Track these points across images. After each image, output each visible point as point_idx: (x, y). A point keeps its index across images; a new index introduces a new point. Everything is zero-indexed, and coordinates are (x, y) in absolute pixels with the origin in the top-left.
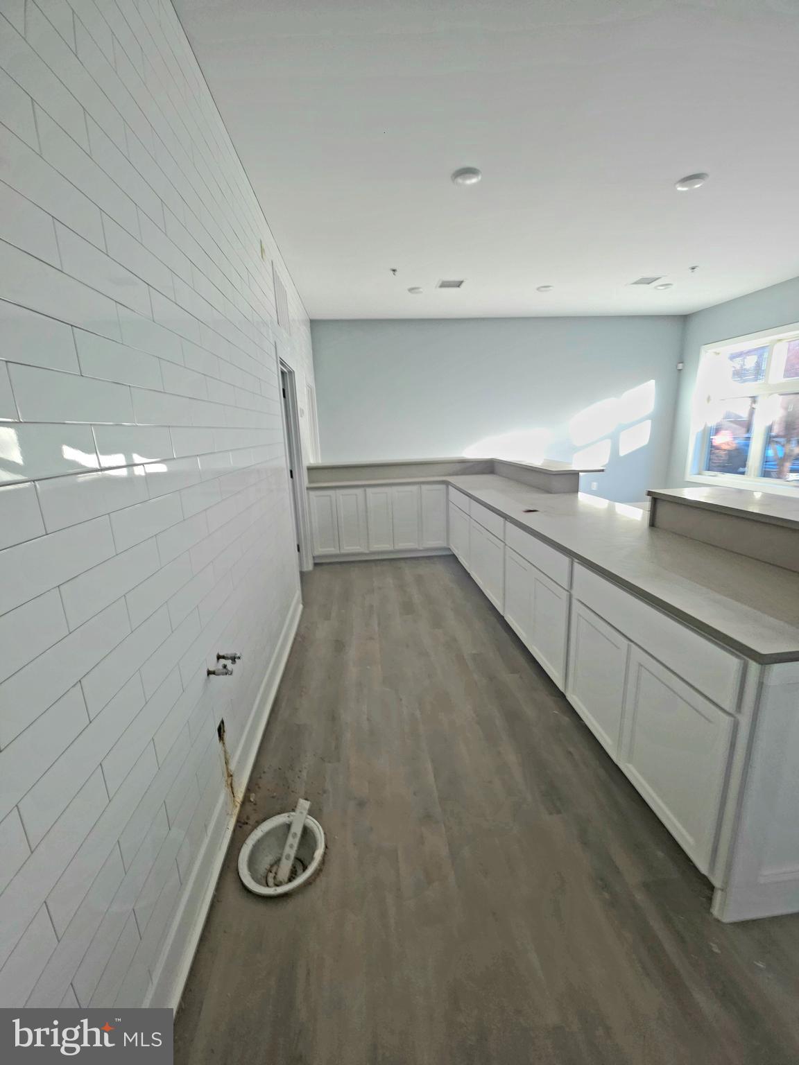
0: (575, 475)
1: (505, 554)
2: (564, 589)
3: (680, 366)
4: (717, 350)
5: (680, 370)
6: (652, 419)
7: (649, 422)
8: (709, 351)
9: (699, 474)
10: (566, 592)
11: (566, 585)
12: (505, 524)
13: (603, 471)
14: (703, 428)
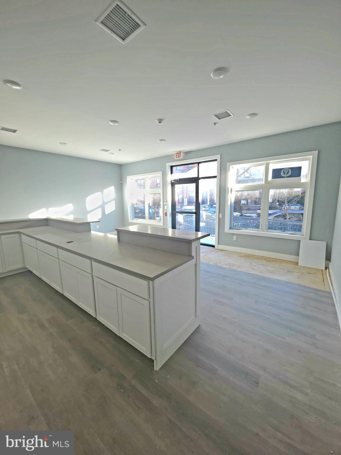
0: (89, 224)
1: (59, 265)
2: (89, 273)
3: (121, 182)
4: (132, 178)
5: (121, 183)
6: (115, 200)
7: (114, 202)
8: (129, 178)
9: (133, 219)
10: (90, 275)
11: (90, 272)
12: (57, 250)
13: (99, 221)
14: (131, 204)
